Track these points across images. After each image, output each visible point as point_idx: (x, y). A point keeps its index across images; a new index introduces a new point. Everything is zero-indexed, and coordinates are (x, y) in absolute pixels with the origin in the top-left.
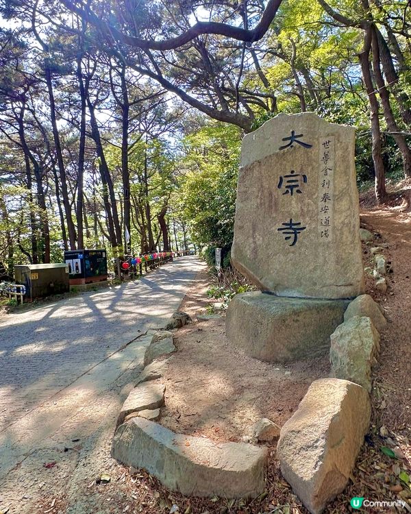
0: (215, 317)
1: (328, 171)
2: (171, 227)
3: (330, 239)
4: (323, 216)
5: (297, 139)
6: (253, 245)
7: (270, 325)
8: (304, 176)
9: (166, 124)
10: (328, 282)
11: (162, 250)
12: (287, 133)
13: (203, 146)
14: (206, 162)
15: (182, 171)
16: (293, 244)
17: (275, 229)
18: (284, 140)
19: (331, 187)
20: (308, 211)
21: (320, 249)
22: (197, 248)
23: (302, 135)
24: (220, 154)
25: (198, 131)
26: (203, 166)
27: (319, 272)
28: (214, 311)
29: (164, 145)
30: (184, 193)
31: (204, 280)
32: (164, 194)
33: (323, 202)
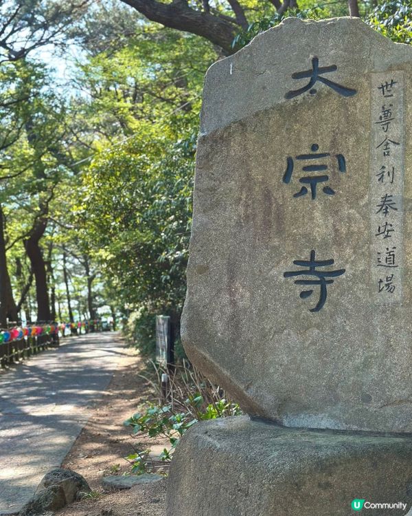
0: (146, 480)
1: (391, 146)
2: (58, 265)
3: (397, 296)
4: (381, 246)
5: (324, 75)
6: (229, 310)
7: (266, 497)
8: (341, 158)
9: (45, 26)
10: (396, 394)
11: (34, 319)
12: (303, 61)
13: (131, 81)
14: (139, 118)
15: (83, 137)
16: (319, 307)
17: (277, 273)
18: (297, 76)
19: (399, 181)
20: (350, 234)
21: (377, 320)
22: (119, 314)
23: (333, 68)
24: (170, 102)
25: (120, 46)
26: (132, 126)
27: (375, 370)
28: (147, 465)
29: (40, 76)
30: (85, 189)
31: (130, 392)
32: (40, 188)
33: (381, 215)
